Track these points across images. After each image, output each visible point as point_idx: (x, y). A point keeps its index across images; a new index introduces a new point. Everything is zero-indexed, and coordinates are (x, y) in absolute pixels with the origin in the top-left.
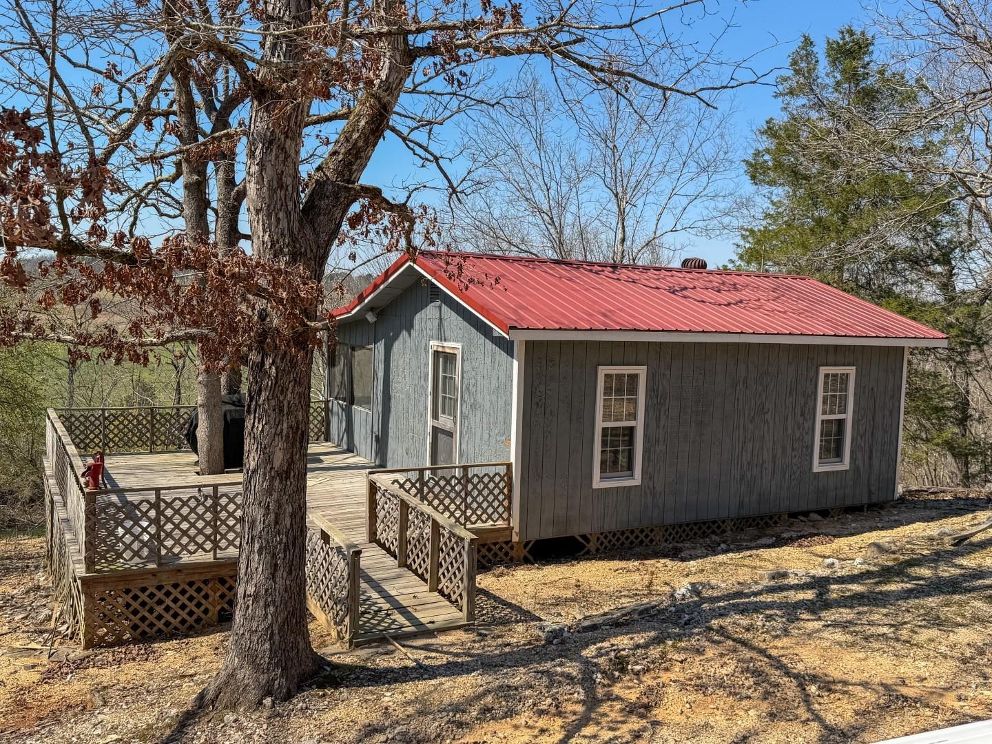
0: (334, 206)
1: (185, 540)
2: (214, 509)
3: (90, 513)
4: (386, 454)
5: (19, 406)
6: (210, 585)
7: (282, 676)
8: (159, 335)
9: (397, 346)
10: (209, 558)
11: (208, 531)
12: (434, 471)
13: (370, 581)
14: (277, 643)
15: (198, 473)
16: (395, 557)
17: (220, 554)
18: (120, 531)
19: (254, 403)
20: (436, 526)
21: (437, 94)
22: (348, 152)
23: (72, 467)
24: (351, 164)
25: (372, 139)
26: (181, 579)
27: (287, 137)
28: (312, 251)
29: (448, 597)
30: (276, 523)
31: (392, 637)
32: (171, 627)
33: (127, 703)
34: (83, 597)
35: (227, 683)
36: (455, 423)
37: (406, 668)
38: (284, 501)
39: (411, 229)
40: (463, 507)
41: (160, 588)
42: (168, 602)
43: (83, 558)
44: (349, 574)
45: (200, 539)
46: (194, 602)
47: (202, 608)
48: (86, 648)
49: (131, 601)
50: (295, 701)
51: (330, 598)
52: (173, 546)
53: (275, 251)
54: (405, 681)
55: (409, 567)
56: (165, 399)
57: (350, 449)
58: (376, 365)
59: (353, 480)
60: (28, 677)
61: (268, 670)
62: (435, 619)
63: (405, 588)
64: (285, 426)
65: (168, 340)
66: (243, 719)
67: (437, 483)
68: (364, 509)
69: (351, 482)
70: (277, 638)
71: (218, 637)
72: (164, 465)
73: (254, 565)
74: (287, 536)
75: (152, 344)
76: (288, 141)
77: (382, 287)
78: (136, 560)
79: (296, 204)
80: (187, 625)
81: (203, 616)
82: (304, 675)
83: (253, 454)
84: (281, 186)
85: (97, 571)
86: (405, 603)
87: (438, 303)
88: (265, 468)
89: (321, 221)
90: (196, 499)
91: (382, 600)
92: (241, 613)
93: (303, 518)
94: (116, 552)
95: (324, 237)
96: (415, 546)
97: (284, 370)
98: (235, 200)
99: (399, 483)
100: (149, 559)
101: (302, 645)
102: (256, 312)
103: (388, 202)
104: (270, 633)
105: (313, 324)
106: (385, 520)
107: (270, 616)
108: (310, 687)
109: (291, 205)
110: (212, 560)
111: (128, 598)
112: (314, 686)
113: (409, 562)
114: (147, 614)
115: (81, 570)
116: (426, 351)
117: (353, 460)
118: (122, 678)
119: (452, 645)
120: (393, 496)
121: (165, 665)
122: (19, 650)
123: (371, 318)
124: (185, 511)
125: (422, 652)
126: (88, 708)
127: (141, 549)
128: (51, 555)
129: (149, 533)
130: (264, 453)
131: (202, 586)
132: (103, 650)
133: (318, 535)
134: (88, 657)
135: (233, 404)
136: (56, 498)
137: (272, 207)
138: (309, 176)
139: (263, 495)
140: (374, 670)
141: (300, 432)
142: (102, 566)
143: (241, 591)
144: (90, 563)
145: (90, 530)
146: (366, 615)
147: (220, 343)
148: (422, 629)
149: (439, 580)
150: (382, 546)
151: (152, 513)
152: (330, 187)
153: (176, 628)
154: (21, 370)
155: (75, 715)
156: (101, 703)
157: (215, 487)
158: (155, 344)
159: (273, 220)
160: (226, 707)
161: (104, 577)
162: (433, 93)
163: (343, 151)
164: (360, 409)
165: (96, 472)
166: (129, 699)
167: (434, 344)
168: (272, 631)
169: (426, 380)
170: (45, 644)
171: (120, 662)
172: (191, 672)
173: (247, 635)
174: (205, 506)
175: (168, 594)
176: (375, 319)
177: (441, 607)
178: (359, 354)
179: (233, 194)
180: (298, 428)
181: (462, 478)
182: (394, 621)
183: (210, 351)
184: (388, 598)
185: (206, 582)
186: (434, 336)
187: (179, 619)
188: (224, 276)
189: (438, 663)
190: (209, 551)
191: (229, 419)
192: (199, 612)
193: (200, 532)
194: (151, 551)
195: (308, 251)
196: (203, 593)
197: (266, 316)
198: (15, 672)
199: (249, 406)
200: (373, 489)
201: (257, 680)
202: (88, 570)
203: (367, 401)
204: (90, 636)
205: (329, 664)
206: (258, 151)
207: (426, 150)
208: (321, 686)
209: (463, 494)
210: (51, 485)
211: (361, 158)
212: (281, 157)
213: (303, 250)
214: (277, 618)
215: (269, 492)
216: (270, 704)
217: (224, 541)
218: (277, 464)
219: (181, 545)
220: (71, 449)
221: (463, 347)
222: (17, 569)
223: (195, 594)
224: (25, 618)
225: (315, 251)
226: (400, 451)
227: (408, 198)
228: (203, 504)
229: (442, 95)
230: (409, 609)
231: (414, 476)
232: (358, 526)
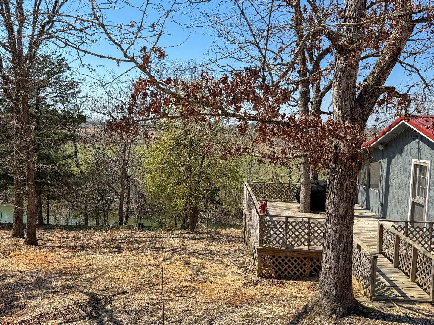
0: (372, 97)
1: (297, 239)
2: (309, 228)
3: (261, 224)
4: (386, 212)
5: (235, 180)
6: (307, 260)
7: (341, 306)
8: (293, 155)
9: (394, 161)
10: (306, 248)
11: (306, 237)
12: (412, 223)
13: (380, 271)
14: (339, 291)
15: (300, 212)
16: (392, 262)
17: (311, 248)
18: (272, 232)
19: (331, 185)
20: (415, 250)
21: (420, 40)
22: (380, 72)
23: (254, 204)
24: (381, 77)
25: (391, 64)
26: (294, 255)
27: (352, 68)
28: (360, 118)
29: (421, 286)
30: (340, 238)
31: (392, 300)
32: (290, 275)
33: (275, 303)
34: (257, 256)
35: (316, 304)
36: (425, 201)
37: (400, 316)
38: (343, 229)
39: (408, 105)
40: (429, 243)
41: (286, 258)
42: (289, 264)
43: (258, 241)
44: (371, 267)
45: (303, 240)
46: (300, 266)
47: (303, 269)
48: (258, 277)
49: (275, 261)
50: (346, 319)
51: (361, 275)
52: (292, 241)
53: (344, 118)
54: (400, 322)
55: (400, 268)
56: (285, 180)
57: (368, 208)
58: (383, 170)
59: (369, 223)
60: (238, 284)
61: (335, 302)
62: (414, 295)
63: (398, 278)
64: (345, 196)
65: (296, 157)
66: (323, 321)
67: (415, 230)
68: (376, 237)
69: (368, 224)
70: (339, 289)
71: (310, 283)
72: (286, 207)
73: (329, 255)
74: (344, 245)
75: (289, 158)
76: (352, 70)
77: (387, 133)
78: (278, 244)
79: (354, 97)
80: (297, 275)
81: (303, 273)
82: (350, 308)
83: (330, 207)
84: (348, 90)
85: (263, 247)
86: (398, 285)
87: (418, 140)
88: (335, 214)
89: (365, 104)
90: (302, 223)
91: (386, 281)
92: (323, 275)
93: (352, 238)
94: (270, 240)
95: (366, 111)
96: (403, 258)
97: (345, 171)
98: (320, 97)
99: (395, 227)
100: (282, 245)
101: (350, 294)
102: (333, 145)
103: (398, 93)
104: (335, 286)
105: (359, 151)
106: (387, 244)
107: (336, 279)
108: (353, 314)
109: (352, 98)
110: (307, 250)
111: (274, 260)
112: (355, 314)
113: (399, 266)
114: (281, 268)
115: (257, 245)
116: (410, 164)
117: (369, 214)
118: (272, 292)
119: (424, 310)
120: (392, 233)
121: (288, 290)
122: (235, 273)
123: (381, 148)
124: (297, 227)
125: (408, 310)
126: (260, 301)
127: (279, 240)
128: (245, 237)
129: (283, 234)
130: (335, 207)
131: (303, 260)
132: (264, 279)
133: (356, 246)
134: (259, 280)
135: (315, 184)
136: (247, 216)
137: (343, 99)
138: (360, 84)
139: (334, 225)
140: (383, 313)
141: (351, 199)
142: (265, 245)
143: (323, 265)
144: (261, 243)
145: (261, 230)
146: (378, 287)
147: (318, 158)
148: (407, 299)
149: (416, 277)
150: (386, 256)
151: (284, 227)
152: (370, 88)
153: (292, 276)
154: (236, 166)
155: (256, 303)
156: (265, 301)
157: (310, 219)
158: (290, 158)
159: (343, 105)
160: (316, 314)
161: (265, 250)
162: (418, 39)
163: (377, 72)
164: (373, 190)
165: (263, 207)
166: (275, 301)
167: (415, 161)
168: (337, 286)
169: (409, 178)
170: (243, 272)
171: (270, 285)
172: (299, 295)
173: (326, 285)
174: (305, 226)
175: (289, 261)
176: (383, 148)
177: (418, 291)
178: (374, 165)
179: (319, 95)
180: (350, 197)
181: (429, 228)
182: (393, 292)
183: (313, 162)
184: (389, 281)
185: (305, 259)
186: (415, 157)
187: (293, 272)
188: (324, 130)
189: (417, 317)
190: (306, 246)
191: (313, 190)
192: (301, 271)
193: (303, 237)
194: (283, 241)
195: (359, 118)
196: (303, 263)
197: (338, 147)
198: (233, 281)
199: (329, 186)
200: (381, 228)
201: (330, 306)
202: (260, 246)
203: (377, 187)
204: (259, 272)
205: (362, 306)
206: (339, 75)
207: (412, 67)
208: (358, 315)
209: (429, 236)
210: (246, 211)
211: (385, 74)
212: (349, 77)
213: (356, 117)
214: (339, 280)
215: (337, 224)
216: (335, 318)
217: (312, 242)
218: (341, 212)
219: (295, 241)
220: (254, 197)
221: (431, 163)
222: (232, 241)
223: (300, 263)
224: (236, 260)
225: (362, 118)
226: (394, 212)
227: (408, 91)
228: (304, 225)
229: (422, 40)
230: (400, 288)
231: (403, 225)
232: (374, 245)
